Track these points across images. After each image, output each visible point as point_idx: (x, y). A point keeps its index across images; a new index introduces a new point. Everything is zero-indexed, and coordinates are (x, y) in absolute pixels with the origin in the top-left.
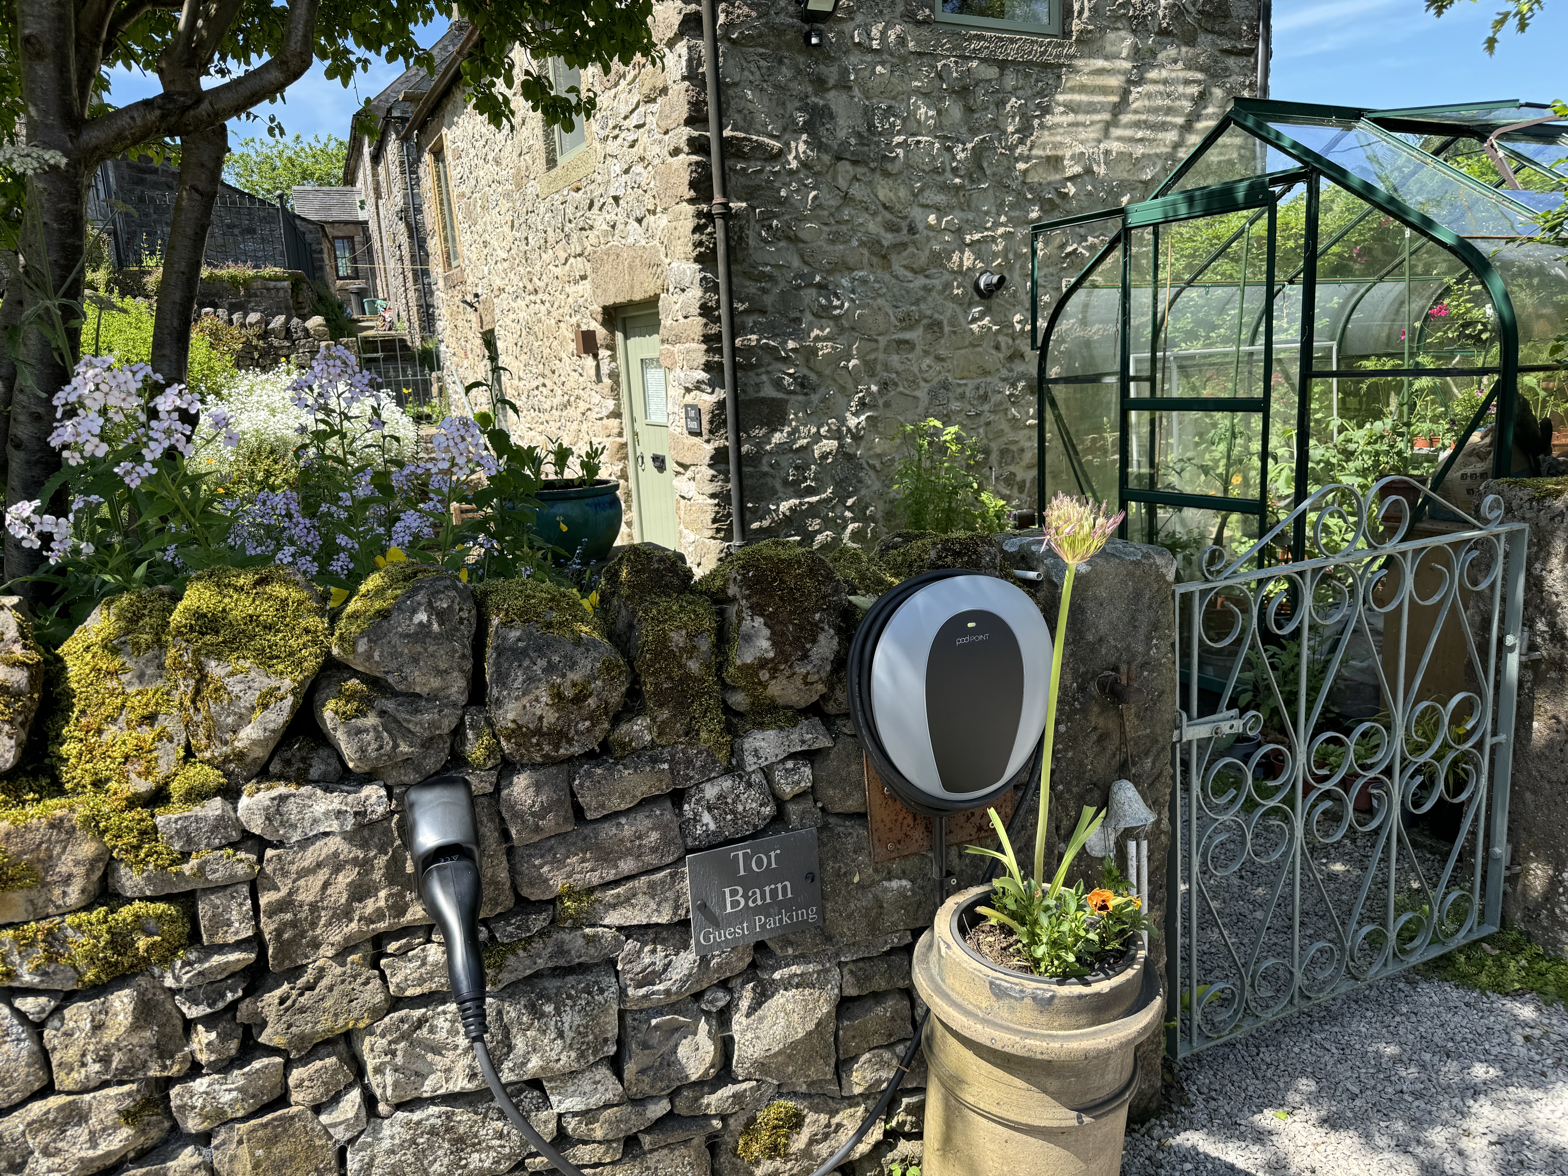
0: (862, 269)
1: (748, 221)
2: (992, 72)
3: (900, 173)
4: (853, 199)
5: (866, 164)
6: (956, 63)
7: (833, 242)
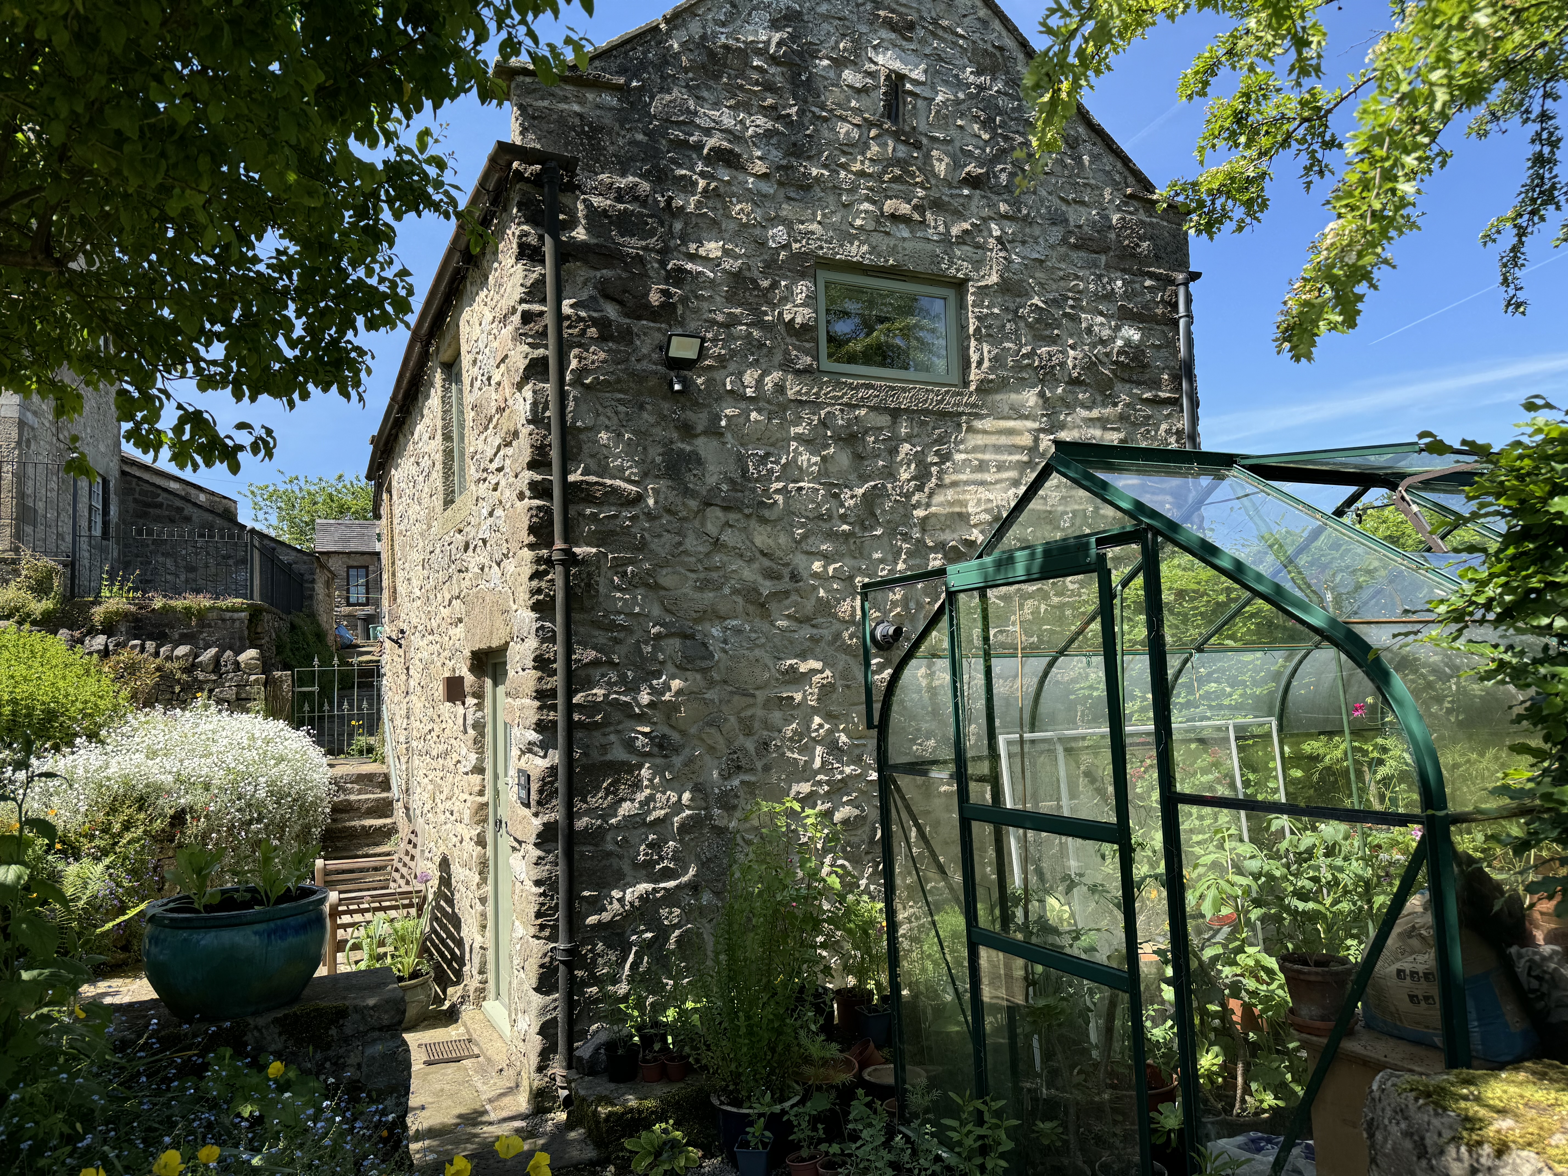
0: (736, 617)
1: (598, 568)
2: (884, 420)
3: (780, 519)
4: (724, 546)
5: (740, 510)
6: (842, 411)
7: (701, 589)
